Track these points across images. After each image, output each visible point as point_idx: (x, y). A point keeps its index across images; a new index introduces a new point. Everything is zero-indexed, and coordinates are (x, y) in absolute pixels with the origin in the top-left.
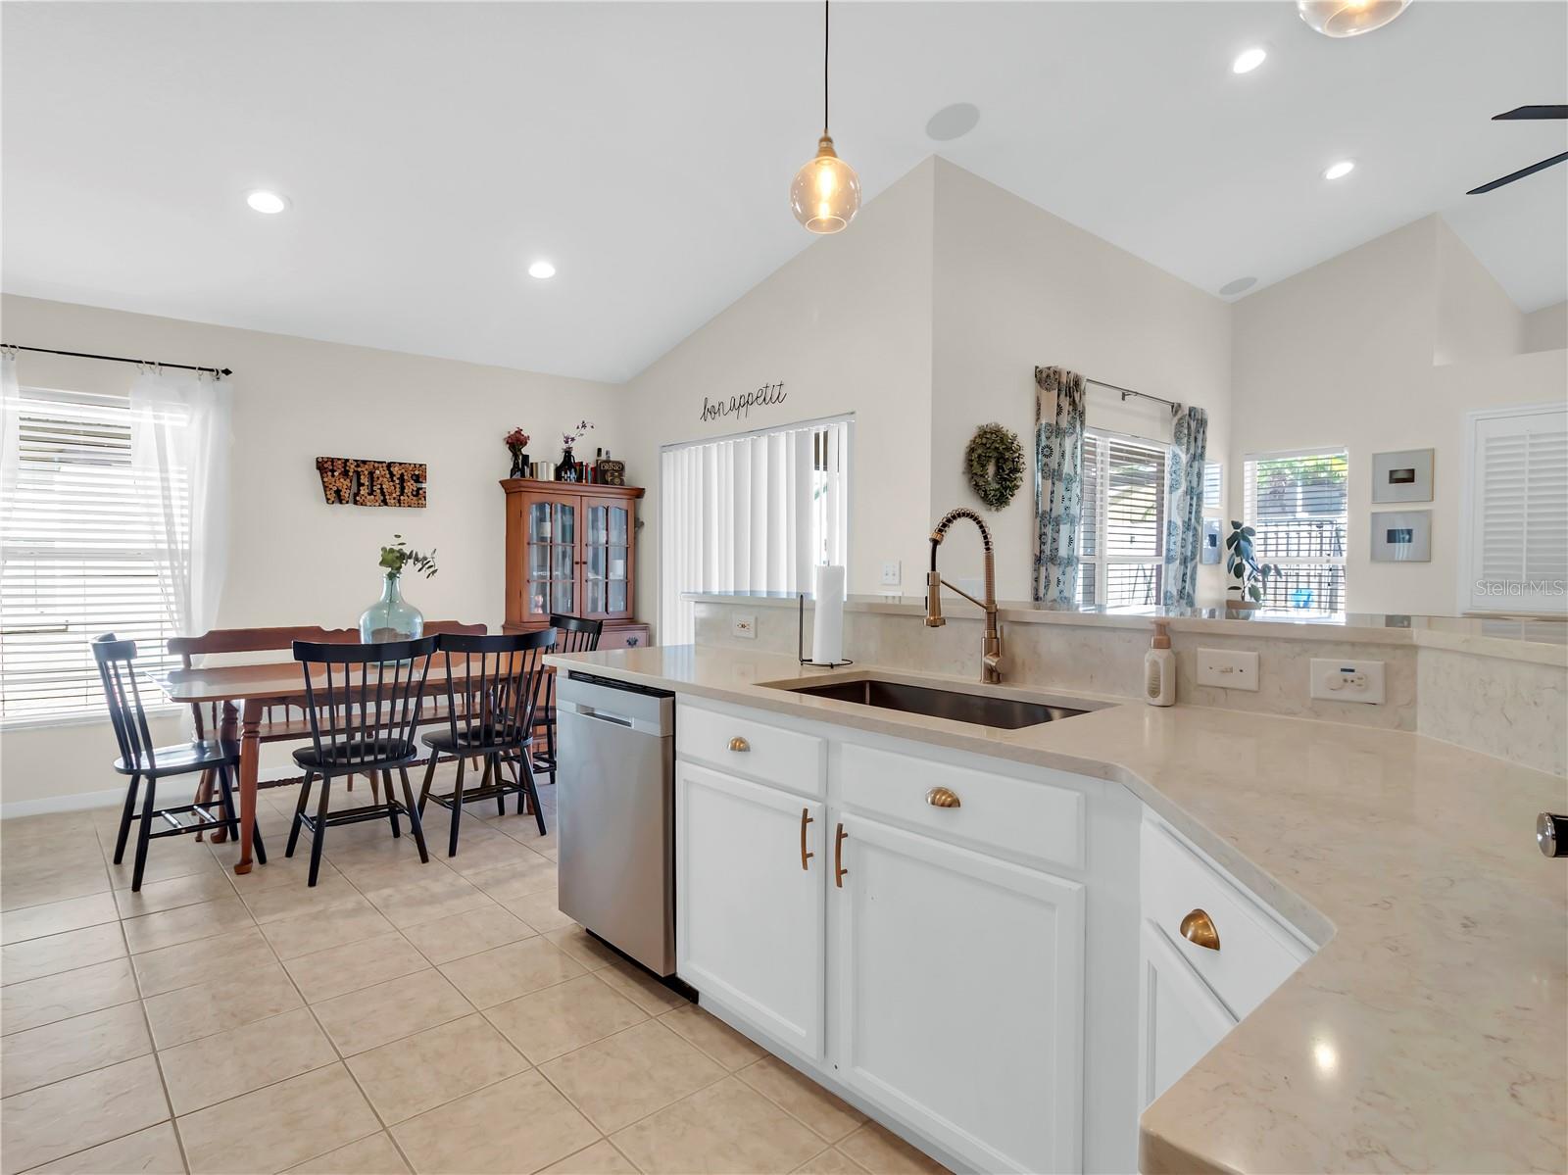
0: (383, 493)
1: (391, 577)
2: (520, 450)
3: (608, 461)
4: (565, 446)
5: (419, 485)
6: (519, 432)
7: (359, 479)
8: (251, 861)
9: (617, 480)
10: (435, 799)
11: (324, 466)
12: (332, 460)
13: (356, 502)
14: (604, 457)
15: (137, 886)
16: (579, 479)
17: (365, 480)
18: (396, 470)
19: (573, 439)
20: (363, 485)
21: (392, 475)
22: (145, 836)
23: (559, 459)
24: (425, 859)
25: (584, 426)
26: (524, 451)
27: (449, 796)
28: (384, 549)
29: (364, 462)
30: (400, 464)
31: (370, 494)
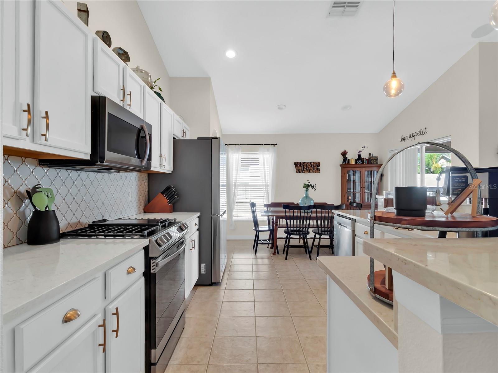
0: (309, 170)
1: (307, 191)
2: (345, 156)
3: (372, 157)
4: (358, 154)
5: (318, 167)
6: (345, 151)
7: (304, 167)
8: (276, 253)
9: (375, 162)
10: (315, 246)
11: (296, 164)
12: (298, 162)
13: (303, 172)
14: (371, 156)
15: (256, 254)
16: (363, 163)
17: (305, 167)
18: (312, 164)
19: (361, 151)
20: (304, 168)
21: (311, 165)
22: (257, 244)
23: (357, 157)
24: (311, 259)
25: (364, 147)
26: (347, 156)
27: (317, 246)
28: (304, 184)
29: (305, 162)
30: (313, 162)
31: (306, 170)
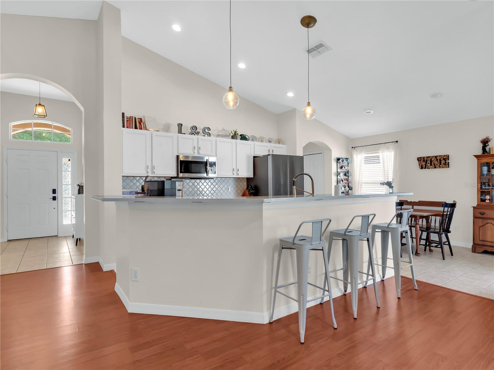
0: (435, 165)
5: (447, 161)
12: (421, 158)
13: (427, 168)
20: (429, 163)
21: (437, 159)
26: (489, 144)
29: (429, 157)
30: (439, 156)
31: (431, 166)
